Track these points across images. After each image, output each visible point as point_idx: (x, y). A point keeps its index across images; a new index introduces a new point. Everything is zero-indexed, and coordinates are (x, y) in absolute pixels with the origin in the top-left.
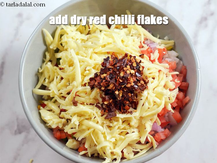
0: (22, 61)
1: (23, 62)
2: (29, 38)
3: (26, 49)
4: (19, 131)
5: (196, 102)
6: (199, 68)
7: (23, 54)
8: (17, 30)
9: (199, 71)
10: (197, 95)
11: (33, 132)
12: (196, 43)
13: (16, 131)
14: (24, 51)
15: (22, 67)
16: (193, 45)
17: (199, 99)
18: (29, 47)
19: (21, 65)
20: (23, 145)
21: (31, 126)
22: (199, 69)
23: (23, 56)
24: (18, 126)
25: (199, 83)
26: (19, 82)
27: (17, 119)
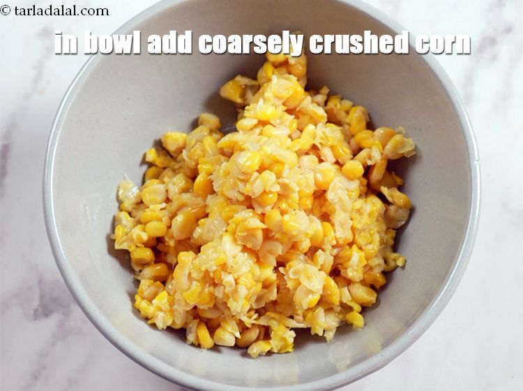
0: (50, 143)
1: (53, 145)
2: (67, 87)
3: (61, 114)
4: (44, 311)
5: (468, 241)
6: (477, 158)
7: (53, 125)
8: (39, 68)
9: (478, 167)
10: (472, 224)
11: (77, 312)
12: (469, 98)
13: (36, 311)
14: (55, 119)
15: (52, 158)
16: (462, 105)
17: (476, 232)
18: (69, 108)
19: (48, 151)
20: (53, 344)
21: (72, 298)
22: (477, 161)
23: (53, 130)
24: (42, 297)
25: (476, 195)
26: (44, 193)
27: (40, 282)
